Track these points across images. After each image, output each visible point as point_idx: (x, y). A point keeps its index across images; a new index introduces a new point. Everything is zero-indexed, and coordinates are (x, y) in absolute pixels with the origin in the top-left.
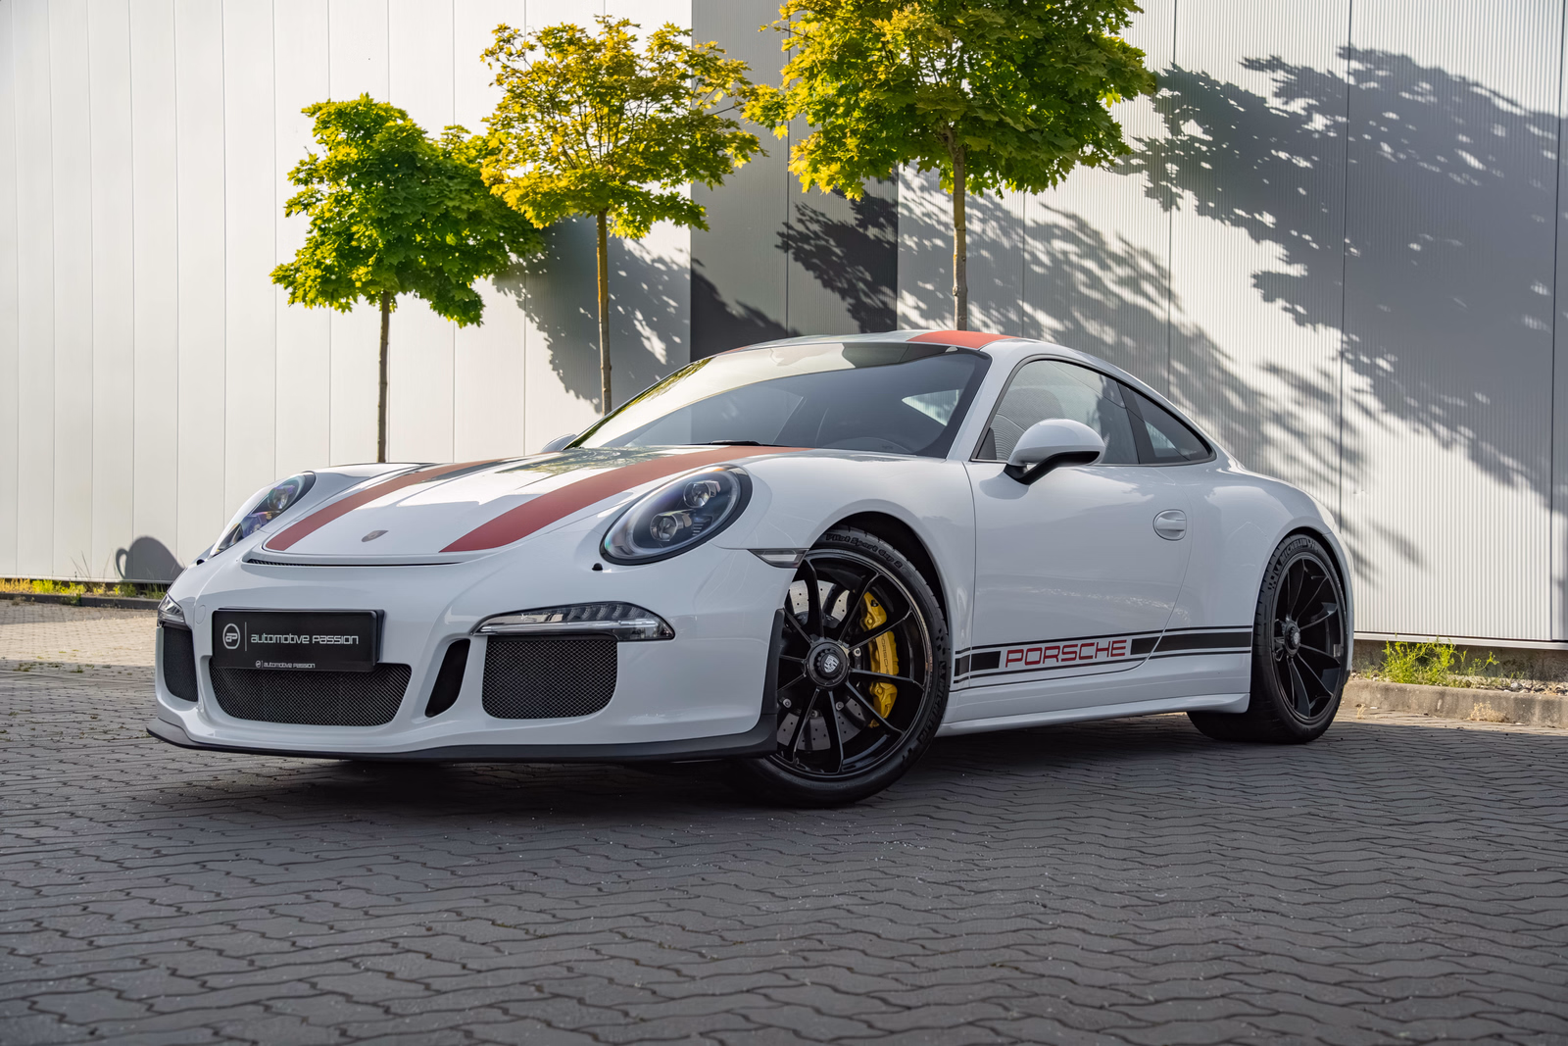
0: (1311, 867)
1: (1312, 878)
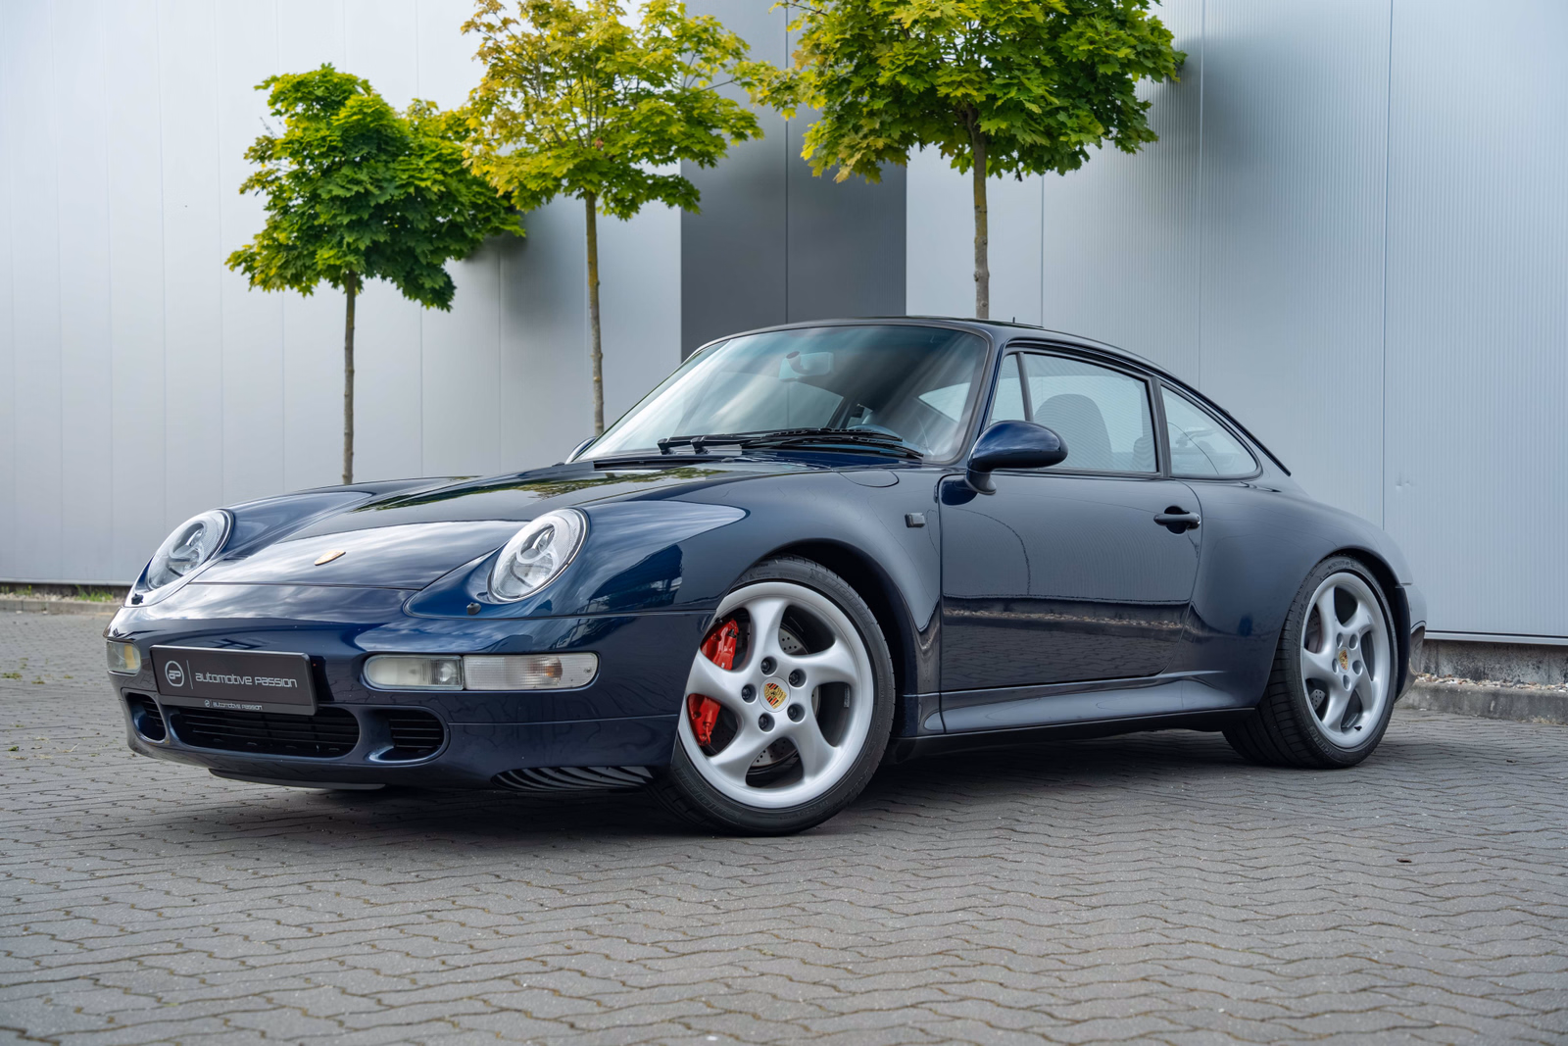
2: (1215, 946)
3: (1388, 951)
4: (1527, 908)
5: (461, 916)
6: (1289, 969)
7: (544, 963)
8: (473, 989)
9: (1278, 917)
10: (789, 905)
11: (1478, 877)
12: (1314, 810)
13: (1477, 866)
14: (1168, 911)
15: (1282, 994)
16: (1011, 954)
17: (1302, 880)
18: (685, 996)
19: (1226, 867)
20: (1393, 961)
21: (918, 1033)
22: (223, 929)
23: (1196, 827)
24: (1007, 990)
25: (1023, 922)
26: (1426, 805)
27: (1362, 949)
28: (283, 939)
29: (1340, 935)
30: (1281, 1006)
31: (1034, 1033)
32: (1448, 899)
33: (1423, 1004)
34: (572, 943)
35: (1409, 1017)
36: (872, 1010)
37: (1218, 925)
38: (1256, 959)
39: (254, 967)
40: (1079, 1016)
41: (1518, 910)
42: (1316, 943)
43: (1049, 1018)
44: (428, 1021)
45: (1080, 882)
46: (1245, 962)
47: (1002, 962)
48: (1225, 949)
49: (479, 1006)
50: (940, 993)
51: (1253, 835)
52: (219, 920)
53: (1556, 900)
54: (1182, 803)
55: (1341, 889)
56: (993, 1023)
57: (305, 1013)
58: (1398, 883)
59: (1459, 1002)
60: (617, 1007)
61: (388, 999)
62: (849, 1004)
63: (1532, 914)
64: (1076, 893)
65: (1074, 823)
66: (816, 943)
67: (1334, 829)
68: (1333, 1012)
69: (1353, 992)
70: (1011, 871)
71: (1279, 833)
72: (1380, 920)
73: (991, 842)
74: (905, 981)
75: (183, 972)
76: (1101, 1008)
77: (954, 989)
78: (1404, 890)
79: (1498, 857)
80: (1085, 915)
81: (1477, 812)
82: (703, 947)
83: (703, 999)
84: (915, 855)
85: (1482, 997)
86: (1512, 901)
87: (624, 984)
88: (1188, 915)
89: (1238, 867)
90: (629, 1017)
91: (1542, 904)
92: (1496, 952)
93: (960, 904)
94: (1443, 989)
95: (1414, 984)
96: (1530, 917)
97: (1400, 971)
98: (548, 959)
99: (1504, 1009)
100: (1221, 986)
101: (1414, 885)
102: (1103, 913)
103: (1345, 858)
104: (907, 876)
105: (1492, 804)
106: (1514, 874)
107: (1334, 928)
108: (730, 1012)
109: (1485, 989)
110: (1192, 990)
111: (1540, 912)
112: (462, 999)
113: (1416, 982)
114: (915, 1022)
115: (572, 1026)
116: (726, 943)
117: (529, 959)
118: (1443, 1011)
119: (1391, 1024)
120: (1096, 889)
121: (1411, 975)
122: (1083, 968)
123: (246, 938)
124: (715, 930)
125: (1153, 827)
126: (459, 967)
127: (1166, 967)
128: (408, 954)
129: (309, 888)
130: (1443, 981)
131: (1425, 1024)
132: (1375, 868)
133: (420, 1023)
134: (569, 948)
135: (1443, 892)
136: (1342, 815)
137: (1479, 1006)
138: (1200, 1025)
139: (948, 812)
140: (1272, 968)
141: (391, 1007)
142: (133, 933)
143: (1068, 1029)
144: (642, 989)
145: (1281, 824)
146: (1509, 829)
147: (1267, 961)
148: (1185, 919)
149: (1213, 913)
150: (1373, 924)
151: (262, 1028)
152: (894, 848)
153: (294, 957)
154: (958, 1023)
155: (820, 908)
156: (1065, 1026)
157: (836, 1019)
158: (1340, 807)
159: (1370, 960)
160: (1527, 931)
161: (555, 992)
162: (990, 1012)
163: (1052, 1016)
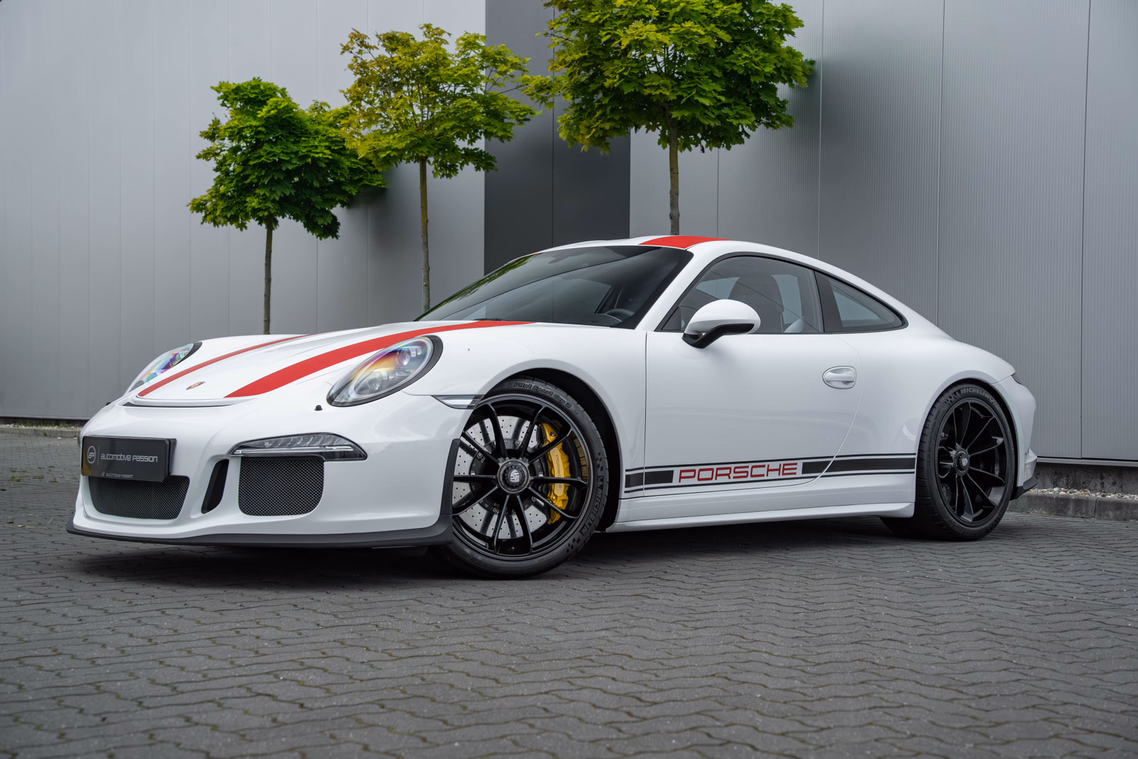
0: (921, 611)
1: (922, 618)
2: (771, 654)
3: (887, 658)
4: (990, 630)
5: (259, 632)
6: (815, 670)
7: (302, 664)
8: (244, 680)
9: (821, 635)
10: (489, 626)
11: (963, 610)
12: (868, 567)
13: (964, 603)
14: (747, 631)
15: (805, 685)
16: (628, 659)
17: (844, 612)
18: (390, 686)
19: (797, 603)
20: (888, 664)
21: (542, 711)
22: (90, 639)
23: (785, 578)
24: (617, 683)
25: (645, 638)
26: (944, 564)
27: (871, 656)
28: (129, 646)
29: (859, 647)
30: (801, 693)
31: (621, 711)
32: (939, 624)
34: (327, 651)
35: (887, 701)
36: (516, 696)
37: (777, 640)
38: (796, 662)
39: (99, 665)
40: (658, 700)
41: (984, 631)
42: (841, 652)
43: (637, 701)
44: (202, 702)
45: (693, 612)
46: (787, 664)
47: (620, 664)
48: (778, 656)
49: (243, 692)
50: (569, 684)
51: (822, 582)
52: (91, 634)
53: (1011, 625)
54: (780, 562)
55: (869, 617)
56: (597, 704)
57: (118, 697)
58: (909, 614)
59: (924, 690)
60: (338, 693)
61: (181, 687)
62: (501, 691)
63: (992, 633)
64: (687, 619)
65: (702, 574)
66: (495, 651)
67: (876, 578)
68: (836, 697)
69: (853, 684)
70: (649, 605)
71: (839, 581)
72: (889, 637)
73: (642, 586)
74: (546, 676)
75: (48, 669)
76: (676, 694)
77: (579, 682)
78: (912, 618)
79: (981, 597)
80: (689, 633)
82: (417, 654)
83: (401, 688)
84: (587, 594)
85: (941, 687)
86: (981, 625)
88: (760, 633)
89: (804, 603)
90: (345, 700)
91: (1002, 627)
92: (960, 658)
93: (606, 625)
94: (916, 682)
95: (897, 679)
96: (990, 635)
97: (891, 670)
98: (306, 661)
99: (953, 694)
100: (764, 680)
101: (919, 615)
102: (701, 632)
103: (878, 597)
104: (577, 608)
105: (988, 564)
106: (988, 608)
107: (856, 643)
108: (417, 697)
109: (945, 682)
110: (744, 683)
112: (233, 687)
113: (900, 677)
114: (542, 704)
115: (302, 706)
116: (434, 651)
117: (293, 660)
118: (911, 697)
119: (873, 705)
120: (702, 616)
121: (896, 673)
122: (675, 668)
123: (104, 646)
124: (430, 642)
125: (756, 577)
126: (241, 666)
127: (732, 667)
128: (210, 657)
129: (163, 613)
130: (918, 677)
131: (895, 705)
132: (896, 604)
133: (195, 703)
134: (324, 653)
135: (937, 619)
136: (885, 570)
137: (936, 693)
138: (740, 705)
139: (619, 567)
140: (804, 668)
141: (182, 693)
142: (26, 642)
143: (648, 709)
144: (361, 681)
145: (843, 576)
146: (994, 580)
147: (803, 663)
148: (756, 637)
149: (777, 633)
150: (885, 640)
151: (83, 706)
152: (575, 589)
153: (131, 658)
154: (572, 705)
155: (509, 628)
156: (646, 706)
157: (489, 701)
158: (886, 565)
159: (874, 663)
160: (987, 644)
161: (300, 683)
162: (597, 697)
163: (640, 700)
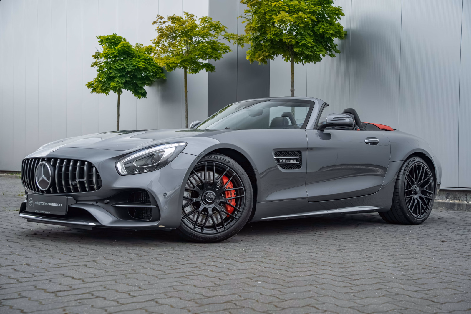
2: (383, 262)
3: (430, 264)
4: (461, 253)
5: (177, 252)
6: (406, 268)
7: (205, 264)
8: (189, 270)
9: (396, 255)
10: (264, 251)
14: (367, 253)
15: (407, 274)
16: (330, 263)
17: (398, 246)
18: (247, 272)
19: (376, 243)
20: (433, 266)
21: (315, 282)
23: (364, 233)
24: (333, 272)
25: (329, 256)
27: (423, 263)
29: (415, 260)
30: (409, 276)
31: (346, 282)
32: (439, 251)
33: (446, 276)
34: (210, 259)
35: (444, 280)
36: (299, 276)
37: (382, 257)
38: (396, 265)
39: (127, 264)
40: (356, 278)
41: (459, 254)
43: (348, 279)
44: (180, 277)
46: (393, 266)
47: (328, 265)
48: (386, 263)
49: (192, 274)
50: (316, 272)
51: (380, 235)
55: (410, 249)
56: (334, 280)
57: (146, 275)
60: (230, 274)
61: (167, 272)
62: (292, 275)
69: (426, 273)
71: (387, 235)
76: (361, 276)
78: (427, 249)
80: (345, 254)
81: (436, 230)
82: (246, 261)
83: (252, 273)
86: (456, 252)
87: (229, 269)
89: (380, 243)
92: (459, 264)
93: (310, 251)
94: (449, 273)
96: (462, 256)
97: (436, 268)
100: (390, 271)
101: (429, 248)
102: (350, 254)
103: (407, 241)
106: (454, 245)
107: (412, 258)
108: (261, 276)
109: (461, 273)
110: (383, 272)
111: (465, 254)
112: (187, 272)
113: (442, 271)
114: (312, 279)
115: (220, 279)
116: (252, 260)
117: (200, 263)
118: (452, 278)
121: (439, 269)
124: (247, 257)
126: (182, 264)
127: (373, 267)
128: (167, 261)
130: (448, 271)
133: (178, 277)
138: (390, 281)
140: (401, 267)
144: (234, 270)
147: (399, 266)
148: (372, 255)
150: (422, 257)
154: (324, 280)
155: (273, 252)
156: (354, 281)
157: (291, 278)
159: (426, 265)
160: (464, 259)
161: (211, 271)
